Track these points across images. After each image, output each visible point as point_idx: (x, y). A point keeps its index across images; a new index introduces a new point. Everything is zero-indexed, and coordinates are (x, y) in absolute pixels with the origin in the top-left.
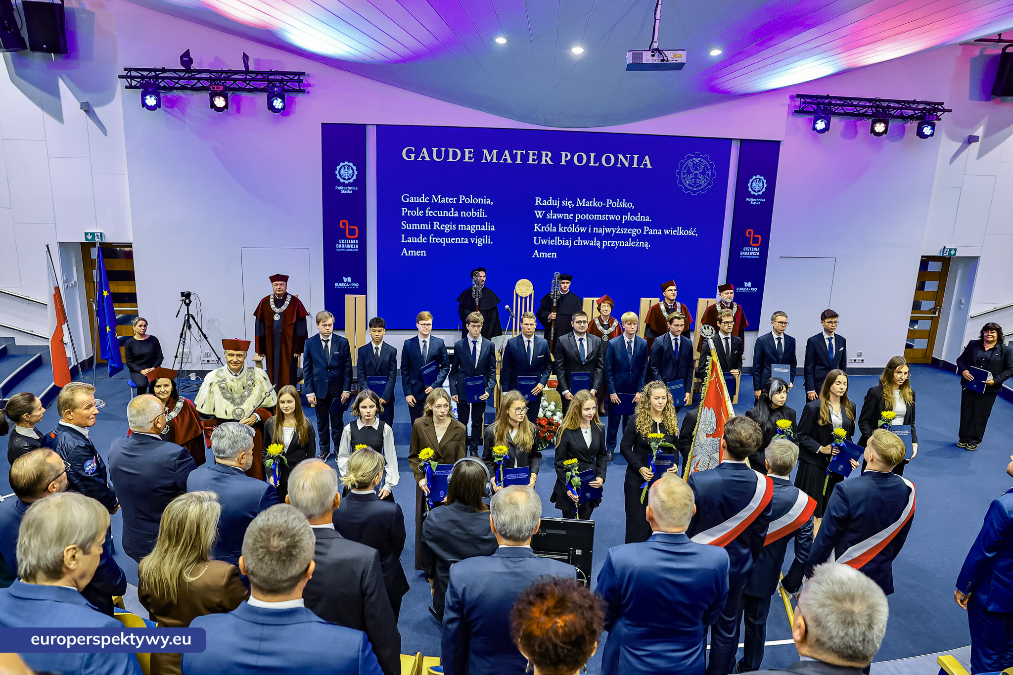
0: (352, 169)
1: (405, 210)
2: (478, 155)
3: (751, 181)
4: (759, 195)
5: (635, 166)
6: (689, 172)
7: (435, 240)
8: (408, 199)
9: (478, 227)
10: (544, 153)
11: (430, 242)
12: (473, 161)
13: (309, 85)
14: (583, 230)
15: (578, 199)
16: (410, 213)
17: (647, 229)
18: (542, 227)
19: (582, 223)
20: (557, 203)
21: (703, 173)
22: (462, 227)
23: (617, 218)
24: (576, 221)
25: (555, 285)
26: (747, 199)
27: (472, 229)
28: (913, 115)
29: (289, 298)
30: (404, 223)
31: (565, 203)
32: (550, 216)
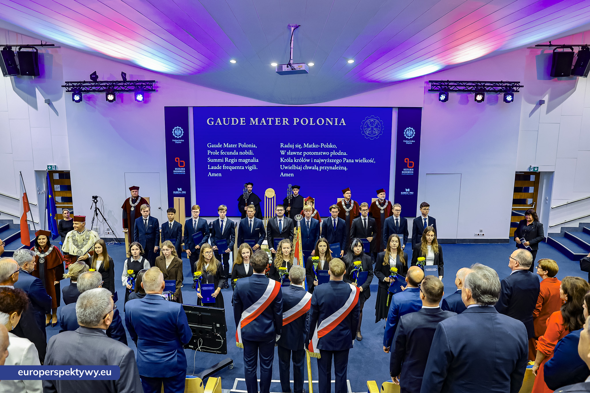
0: (181, 130)
1: (209, 152)
2: (248, 121)
3: (405, 130)
4: (411, 138)
5: (336, 124)
6: (368, 127)
7: (226, 168)
8: (211, 146)
9: (249, 160)
10: (284, 119)
11: (224, 169)
12: (245, 124)
13: (158, 87)
14: (308, 161)
15: (305, 144)
16: (212, 153)
17: (345, 159)
18: (285, 160)
19: (307, 157)
20: (292, 146)
21: (376, 127)
22: (240, 160)
23: (327, 153)
24: (304, 156)
25: (289, 192)
26: (404, 141)
27: (246, 161)
28: (501, 89)
29: (140, 198)
30: (209, 159)
31: (297, 146)
32: (289, 153)
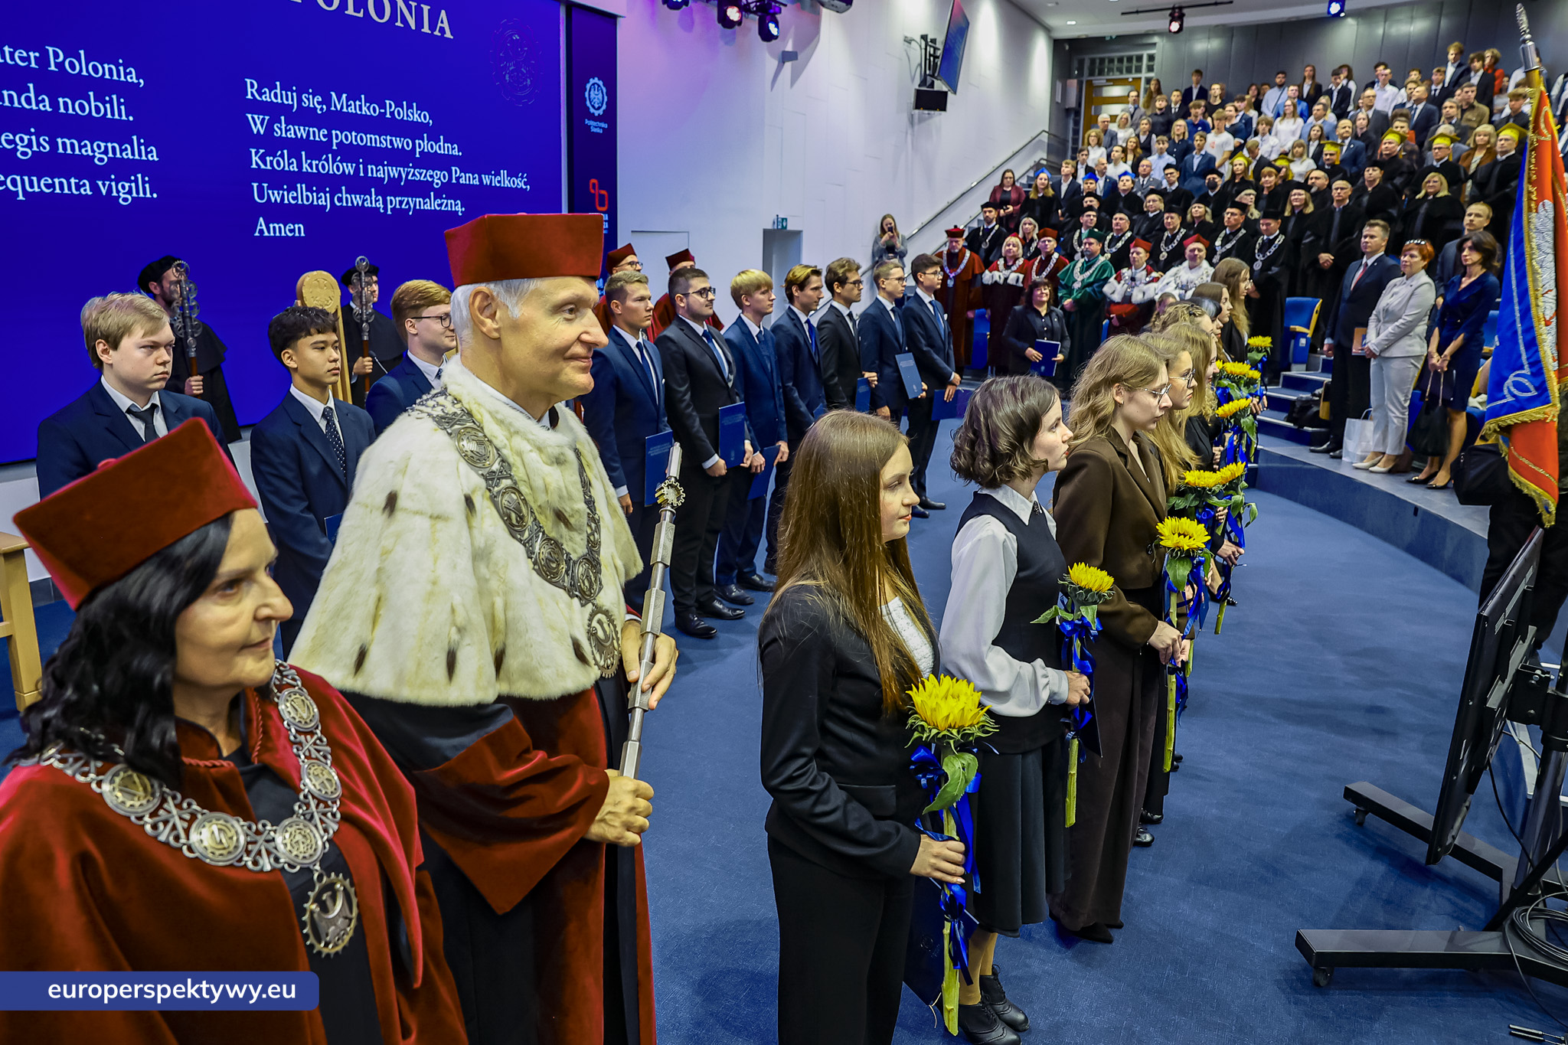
3: (587, 87)
4: (599, 115)
5: (426, 29)
6: (506, 56)
9: (114, 148)
14: (349, 169)
15: (333, 95)
17: (456, 172)
18: (268, 159)
19: (347, 153)
20: (290, 99)
21: (526, 60)
22: (67, 145)
23: (406, 144)
24: (335, 147)
26: (587, 122)
27: (98, 151)
31: (308, 99)
32: (281, 129)
